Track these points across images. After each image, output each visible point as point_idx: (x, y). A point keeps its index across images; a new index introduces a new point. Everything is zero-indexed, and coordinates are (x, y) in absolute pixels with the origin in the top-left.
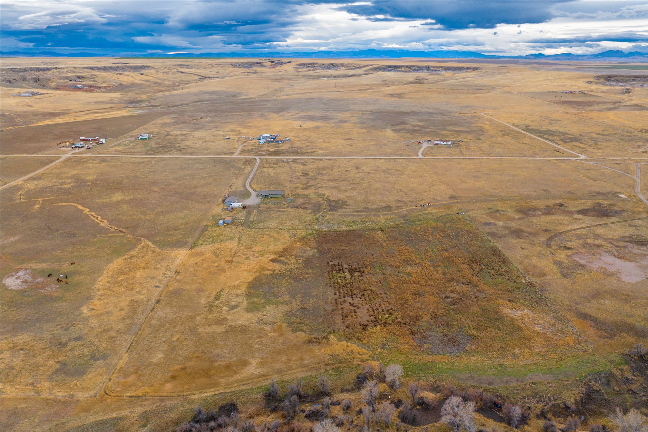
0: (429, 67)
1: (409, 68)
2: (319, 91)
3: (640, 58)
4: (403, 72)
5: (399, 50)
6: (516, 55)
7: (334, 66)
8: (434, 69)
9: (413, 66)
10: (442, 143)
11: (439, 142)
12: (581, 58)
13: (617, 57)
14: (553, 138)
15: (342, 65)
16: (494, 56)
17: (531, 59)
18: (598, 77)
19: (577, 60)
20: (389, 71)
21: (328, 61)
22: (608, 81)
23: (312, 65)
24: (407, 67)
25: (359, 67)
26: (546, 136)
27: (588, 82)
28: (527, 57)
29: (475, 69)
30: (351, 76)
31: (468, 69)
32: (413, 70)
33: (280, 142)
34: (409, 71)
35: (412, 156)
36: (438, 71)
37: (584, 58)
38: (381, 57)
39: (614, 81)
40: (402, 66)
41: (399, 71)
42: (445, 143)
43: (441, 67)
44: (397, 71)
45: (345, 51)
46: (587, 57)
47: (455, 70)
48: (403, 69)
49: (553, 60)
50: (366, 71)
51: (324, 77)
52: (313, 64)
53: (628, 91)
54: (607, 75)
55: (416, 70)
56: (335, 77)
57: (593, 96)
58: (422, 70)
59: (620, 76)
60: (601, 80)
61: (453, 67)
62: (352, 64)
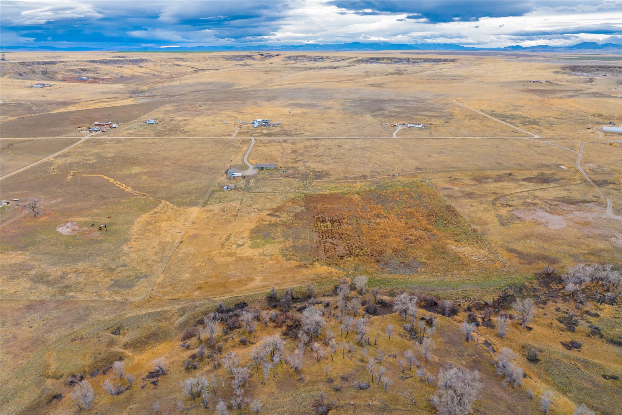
0: (409, 59)
1: (391, 60)
2: (306, 81)
3: (614, 49)
4: (385, 64)
5: (383, 43)
6: (495, 47)
7: (320, 58)
8: (414, 61)
9: (394, 58)
10: (415, 126)
11: (412, 125)
12: (557, 50)
13: (592, 48)
14: (514, 121)
15: (328, 57)
16: (473, 49)
17: (509, 51)
18: (565, 68)
19: (553, 51)
20: (371, 63)
21: (314, 54)
22: (574, 71)
23: (299, 58)
24: (388, 59)
25: (343, 60)
26: (508, 120)
27: (555, 72)
28: (506, 49)
29: (452, 61)
30: (336, 68)
31: (445, 60)
32: (394, 62)
33: (272, 126)
34: (391, 63)
35: (387, 137)
36: (418, 62)
37: (560, 49)
38: (365, 50)
39: (579, 71)
40: (384, 59)
41: (381, 63)
42: (417, 126)
43: (420, 59)
44: (379, 63)
45: (330, 44)
46: (563, 49)
47: (433, 62)
48: (384, 61)
49: (530, 51)
50: (350, 63)
51: (311, 68)
52: (300, 56)
53: (591, 81)
54: (573, 66)
55: (397, 62)
56: (321, 68)
57: (558, 84)
58: (403, 61)
59: (586, 67)
60: (568, 71)
61: (432, 59)
62: (337, 56)
